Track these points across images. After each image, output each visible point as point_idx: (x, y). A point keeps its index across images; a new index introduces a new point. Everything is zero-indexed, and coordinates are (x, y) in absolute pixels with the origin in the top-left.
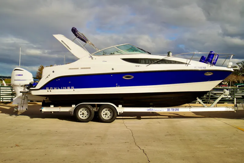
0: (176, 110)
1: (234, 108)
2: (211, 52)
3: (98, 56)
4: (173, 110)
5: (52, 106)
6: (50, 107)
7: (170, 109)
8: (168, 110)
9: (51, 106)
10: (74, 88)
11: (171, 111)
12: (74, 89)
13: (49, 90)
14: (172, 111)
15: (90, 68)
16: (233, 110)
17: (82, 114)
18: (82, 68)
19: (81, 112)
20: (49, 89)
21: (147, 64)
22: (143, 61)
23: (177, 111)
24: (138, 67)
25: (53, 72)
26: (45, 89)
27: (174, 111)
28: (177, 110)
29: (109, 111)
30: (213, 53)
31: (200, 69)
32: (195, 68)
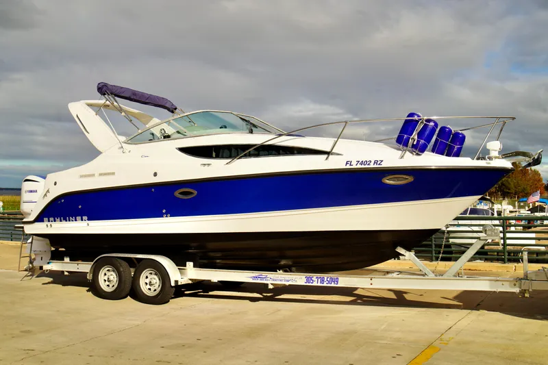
0: (329, 282)
1: (517, 284)
2: (411, 115)
3: (134, 146)
4: (322, 281)
5: (67, 260)
6: (63, 260)
7: (314, 279)
8: (307, 281)
9: (65, 259)
10: (88, 220)
11: (315, 284)
12: (88, 222)
13: (49, 224)
14: (319, 284)
15: (113, 174)
16: (516, 290)
17: (108, 279)
18: (101, 175)
19: (105, 274)
20: (49, 221)
21: (227, 158)
22: (227, 152)
23: (333, 285)
24: (206, 167)
25: (55, 184)
26: (43, 221)
27: (325, 285)
28: (332, 280)
29: (156, 274)
30: (416, 118)
31: (363, 166)
32: (347, 163)
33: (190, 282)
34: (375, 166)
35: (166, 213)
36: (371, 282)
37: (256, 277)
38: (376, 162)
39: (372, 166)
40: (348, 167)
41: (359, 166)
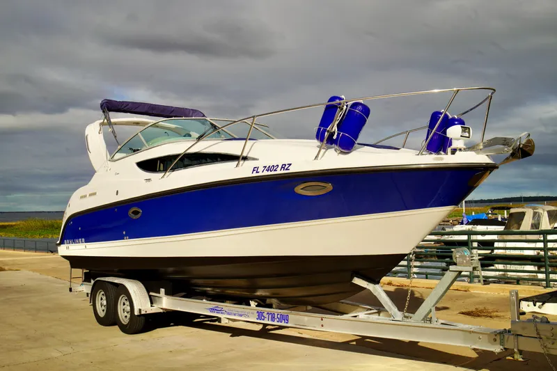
0: (279, 320)
1: (498, 338)
2: (333, 99)
4: (273, 319)
7: (266, 314)
8: (259, 318)
10: (85, 242)
11: (266, 321)
12: (85, 244)
13: (67, 246)
15: (96, 193)
18: (90, 195)
20: (67, 243)
26: (65, 243)
31: (269, 173)
32: (254, 170)
33: (162, 311)
34: (283, 172)
35: (126, 235)
36: (322, 322)
37: (212, 310)
38: (283, 167)
39: (279, 172)
40: (255, 174)
41: (266, 173)
